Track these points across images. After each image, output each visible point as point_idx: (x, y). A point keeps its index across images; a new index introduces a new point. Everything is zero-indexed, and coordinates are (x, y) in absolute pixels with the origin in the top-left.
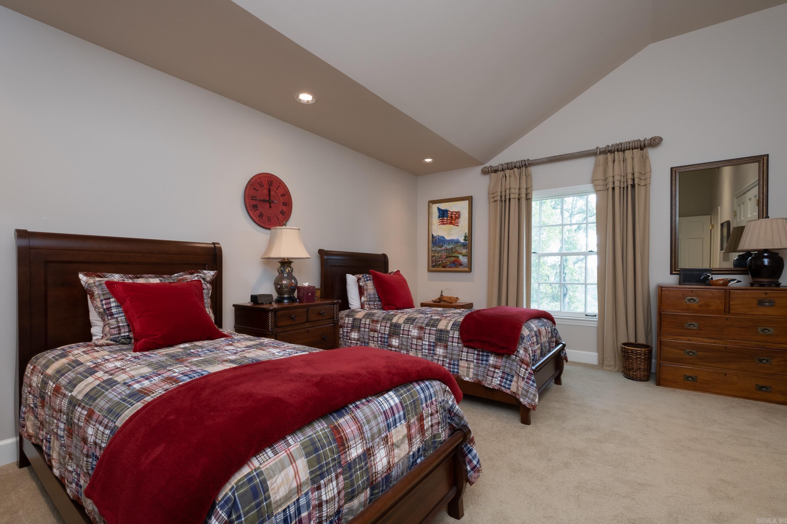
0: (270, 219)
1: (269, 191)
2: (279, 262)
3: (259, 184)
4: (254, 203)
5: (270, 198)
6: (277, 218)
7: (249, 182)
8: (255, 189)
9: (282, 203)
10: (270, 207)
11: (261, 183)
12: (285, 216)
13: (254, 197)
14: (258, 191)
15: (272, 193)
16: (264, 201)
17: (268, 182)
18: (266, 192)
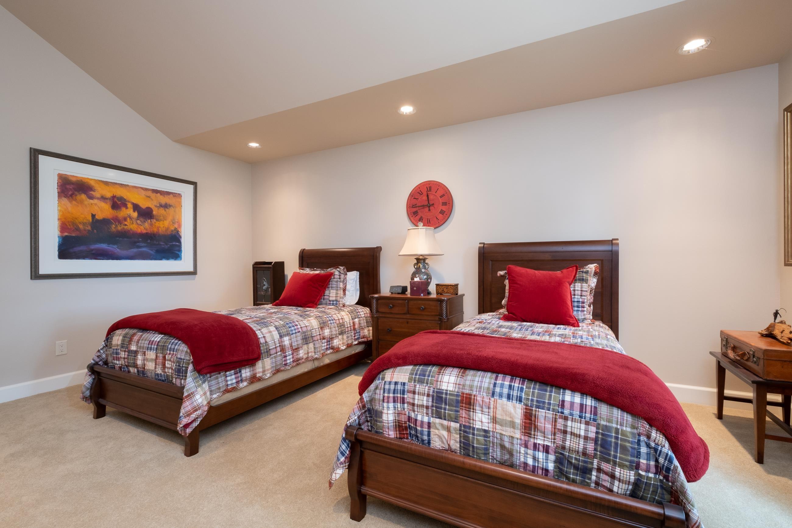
0: (429, 221)
1: (428, 196)
2: (415, 259)
3: (419, 193)
4: (415, 210)
5: (428, 202)
6: (437, 218)
7: (410, 194)
8: (415, 198)
9: (441, 204)
10: (429, 210)
11: (420, 192)
12: (445, 214)
13: (415, 205)
14: (418, 199)
15: (431, 197)
16: (423, 206)
17: (427, 189)
18: (425, 198)
